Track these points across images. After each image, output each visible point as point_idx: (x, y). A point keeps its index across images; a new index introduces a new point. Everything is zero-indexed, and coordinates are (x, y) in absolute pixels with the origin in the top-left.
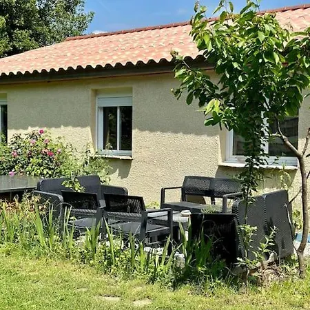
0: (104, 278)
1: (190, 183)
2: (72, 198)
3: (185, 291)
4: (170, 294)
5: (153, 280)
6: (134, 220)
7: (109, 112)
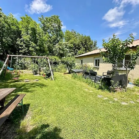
0: (88, 86)
1: (109, 72)
2: (87, 73)
3: (100, 90)
4: (97, 91)
5: (95, 87)
6: (94, 77)
7: (96, 60)
